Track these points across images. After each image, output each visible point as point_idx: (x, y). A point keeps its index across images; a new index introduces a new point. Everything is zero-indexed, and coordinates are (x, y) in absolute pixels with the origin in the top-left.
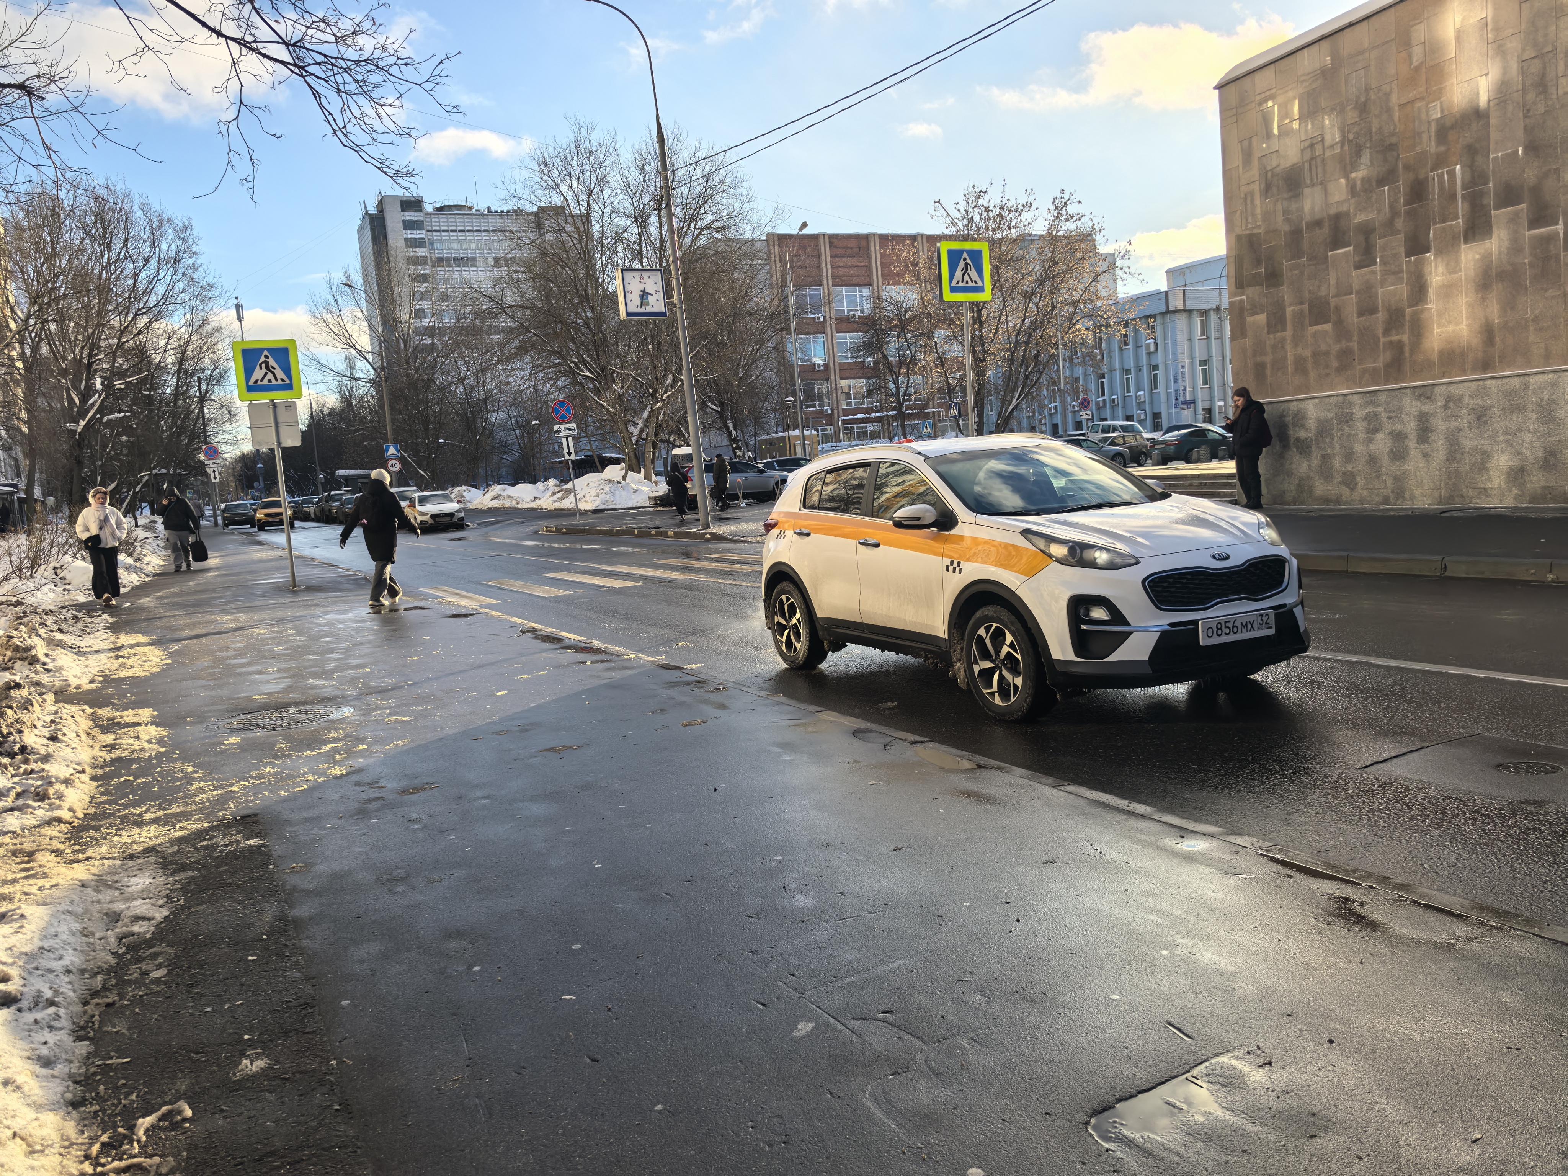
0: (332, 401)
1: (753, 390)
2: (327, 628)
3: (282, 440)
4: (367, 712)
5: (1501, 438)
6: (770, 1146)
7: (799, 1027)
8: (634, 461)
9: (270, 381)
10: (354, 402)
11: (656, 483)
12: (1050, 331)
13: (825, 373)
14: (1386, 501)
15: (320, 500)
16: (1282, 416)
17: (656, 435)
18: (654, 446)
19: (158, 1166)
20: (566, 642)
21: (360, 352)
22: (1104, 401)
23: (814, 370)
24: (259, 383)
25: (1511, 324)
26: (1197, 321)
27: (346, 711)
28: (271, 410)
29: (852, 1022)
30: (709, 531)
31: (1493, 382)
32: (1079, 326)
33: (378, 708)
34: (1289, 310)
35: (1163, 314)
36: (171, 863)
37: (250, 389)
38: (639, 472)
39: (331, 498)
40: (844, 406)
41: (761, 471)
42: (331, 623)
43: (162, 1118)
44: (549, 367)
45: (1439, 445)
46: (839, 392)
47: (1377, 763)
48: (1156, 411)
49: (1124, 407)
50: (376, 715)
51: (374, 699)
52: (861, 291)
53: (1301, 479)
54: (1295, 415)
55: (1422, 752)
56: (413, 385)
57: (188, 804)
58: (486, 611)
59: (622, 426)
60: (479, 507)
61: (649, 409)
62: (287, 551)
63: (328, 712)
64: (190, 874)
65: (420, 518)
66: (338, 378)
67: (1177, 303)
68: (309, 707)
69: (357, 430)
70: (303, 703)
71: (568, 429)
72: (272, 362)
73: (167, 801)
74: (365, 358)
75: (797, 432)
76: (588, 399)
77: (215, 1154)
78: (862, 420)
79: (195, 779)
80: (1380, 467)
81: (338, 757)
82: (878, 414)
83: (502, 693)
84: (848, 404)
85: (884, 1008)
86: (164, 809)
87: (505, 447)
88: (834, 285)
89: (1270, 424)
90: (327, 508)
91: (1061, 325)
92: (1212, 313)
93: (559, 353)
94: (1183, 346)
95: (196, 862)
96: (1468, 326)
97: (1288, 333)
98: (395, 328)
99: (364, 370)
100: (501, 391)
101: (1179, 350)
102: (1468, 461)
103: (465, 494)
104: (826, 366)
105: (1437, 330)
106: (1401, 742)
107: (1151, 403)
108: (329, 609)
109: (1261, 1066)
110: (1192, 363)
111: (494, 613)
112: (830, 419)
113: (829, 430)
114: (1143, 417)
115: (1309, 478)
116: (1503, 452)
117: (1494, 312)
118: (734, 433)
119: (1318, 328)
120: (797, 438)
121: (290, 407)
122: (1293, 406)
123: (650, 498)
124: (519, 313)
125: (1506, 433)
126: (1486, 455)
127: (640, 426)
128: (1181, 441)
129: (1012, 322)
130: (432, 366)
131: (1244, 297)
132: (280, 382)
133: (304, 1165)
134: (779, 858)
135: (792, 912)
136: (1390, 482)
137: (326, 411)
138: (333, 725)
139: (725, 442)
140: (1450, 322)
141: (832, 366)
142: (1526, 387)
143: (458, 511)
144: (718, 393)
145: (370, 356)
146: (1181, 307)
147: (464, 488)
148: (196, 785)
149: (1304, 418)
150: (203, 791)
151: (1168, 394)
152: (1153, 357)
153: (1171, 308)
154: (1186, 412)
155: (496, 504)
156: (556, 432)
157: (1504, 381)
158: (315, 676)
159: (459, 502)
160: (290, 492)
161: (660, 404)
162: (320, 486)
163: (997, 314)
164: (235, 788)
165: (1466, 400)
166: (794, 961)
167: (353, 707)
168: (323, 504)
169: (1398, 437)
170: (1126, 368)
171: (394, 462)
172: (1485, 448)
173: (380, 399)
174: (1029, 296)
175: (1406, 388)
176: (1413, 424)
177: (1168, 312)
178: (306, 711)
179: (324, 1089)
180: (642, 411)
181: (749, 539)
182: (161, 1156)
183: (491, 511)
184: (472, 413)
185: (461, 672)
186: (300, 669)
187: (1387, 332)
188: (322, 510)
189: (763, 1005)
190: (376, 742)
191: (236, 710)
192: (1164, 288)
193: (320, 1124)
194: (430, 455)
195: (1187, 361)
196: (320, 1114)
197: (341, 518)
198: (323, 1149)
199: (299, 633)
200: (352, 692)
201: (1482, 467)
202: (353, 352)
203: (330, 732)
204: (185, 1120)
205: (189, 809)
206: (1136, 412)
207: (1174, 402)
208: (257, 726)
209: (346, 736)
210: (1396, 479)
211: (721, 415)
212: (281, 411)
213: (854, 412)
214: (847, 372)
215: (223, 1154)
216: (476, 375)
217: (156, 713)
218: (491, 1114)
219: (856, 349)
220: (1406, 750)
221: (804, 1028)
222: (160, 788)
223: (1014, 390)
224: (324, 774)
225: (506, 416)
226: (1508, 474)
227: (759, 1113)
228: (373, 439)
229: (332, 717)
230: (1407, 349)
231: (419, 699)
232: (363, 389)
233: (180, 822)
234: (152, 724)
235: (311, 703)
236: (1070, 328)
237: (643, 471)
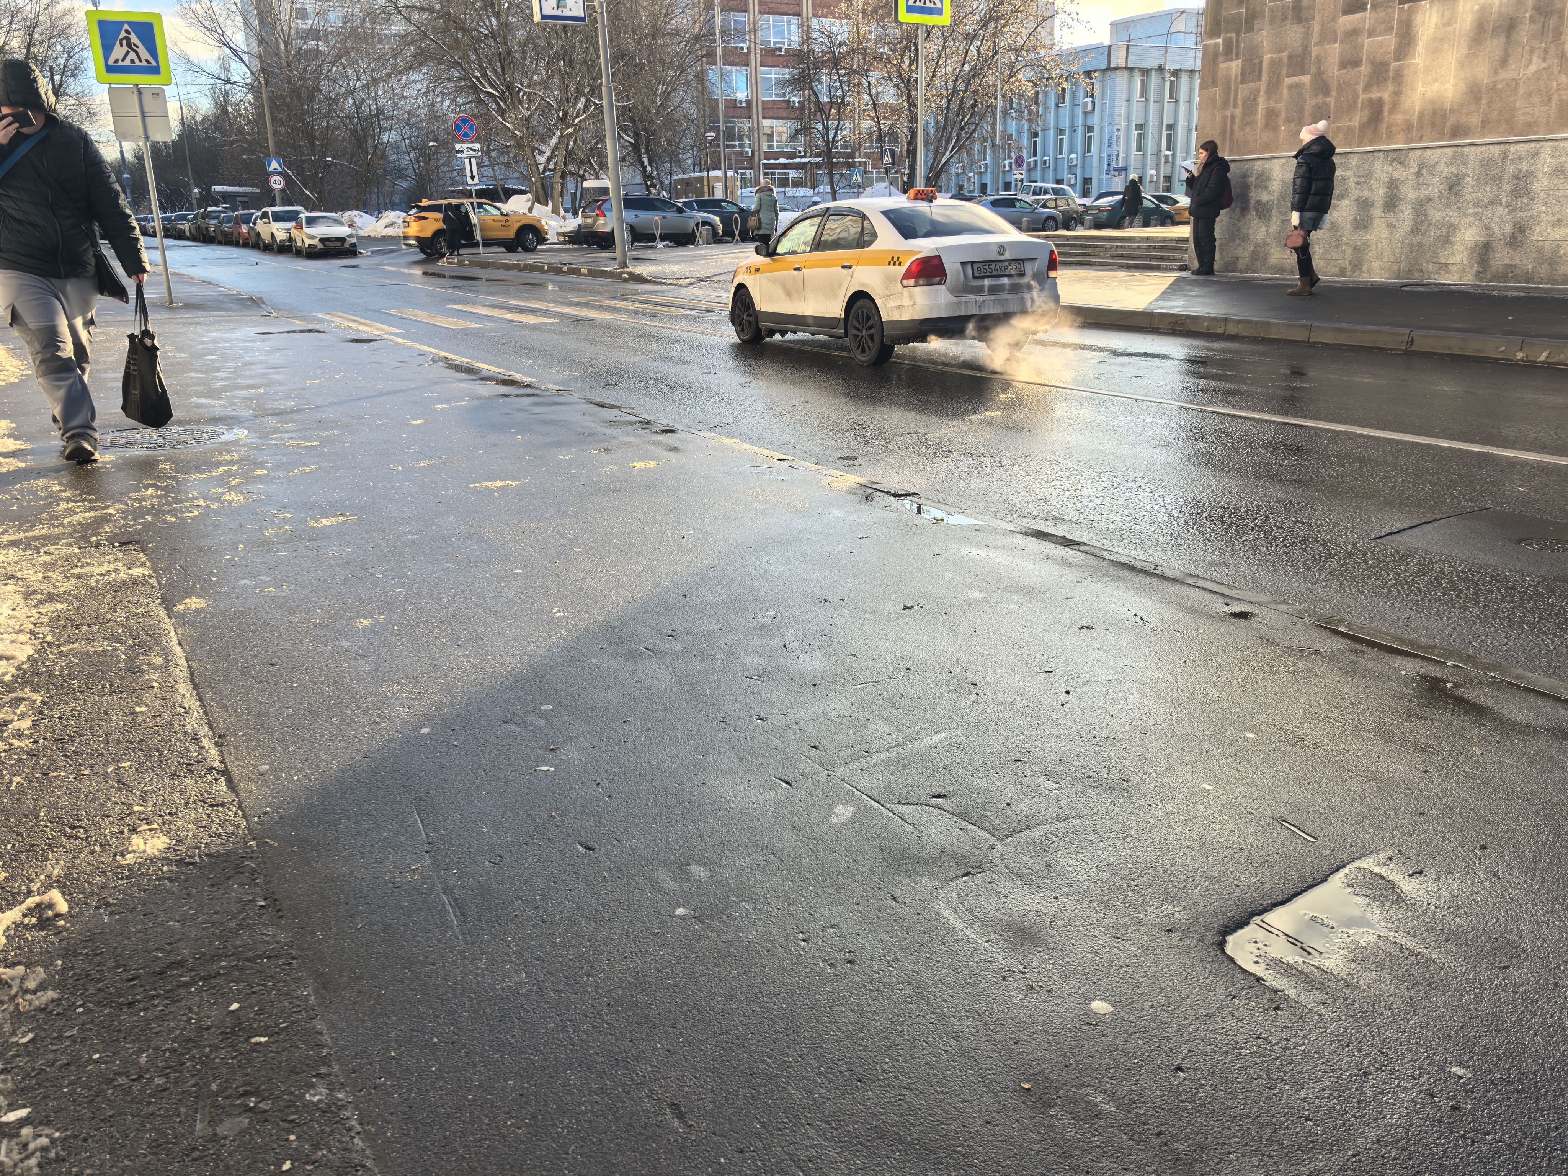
0: (205, 106)
1: (671, 123)
2: (211, 346)
3: (150, 133)
4: (265, 435)
5: (1471, 211)
6: (832, 965)
7: (836, 811)
8: (541, 192)
9: (132, 61)
10: (230, 109)
11: (564, 218)
12: (990, 79)
13: (747, 110)
14: (1342, 273)
15: (196, 217)
16: (1245, 176)
17: (565, 165)
18: (563, 176)
19: (23, 979)
20: (484, 373)
21: (234, 52)
22: (1036, 161)
23: (735, 106)
24: (120, 63)
25: (1499, 86)
26: (1138, 80)
27: (240, 433)
28: (136, 96)
29: (900, 807)
30: (627, 270)
31: (1473, 149)
32: (1019, 76)
33: (276, 431)
34: (1267, 57)
35: (1104, 71)
36: (34, 592)
37: (110, 69)
38: (547, 205)
39: (206, 216)
40: (765, 149)
41: (680, 211)
42: (214, 341)
43: (30, 912)
44: (449, 80)
45: (1405, 215)
46: (761, 133)
47: (1391, 534)
48: (1087, 176)
49: (1055, 170)
50: (275, 437)
51: (271, 422)
52: (789, 22)
53: (1257, 245)
54: (1260, 175)
55: (1436, 524)
56: (296, 93)
57: (54, 527)
58: (390, 337)
59: (528, 152)
60: (372, 235)
61: (558, 134)
62: (162, 268)
63: (218, 433)
64: (59, 606)
65: (308, 242)
66: (211, 81)
67: (1118, 59)
68: (194, 427)
69: (232, 143)
70: (188, 423)
71: (471, 149)
72: (134, 39)
73: (29, 521)
74: (241, 59)
75: (718, 173)
76: (493, 118)
77: (100, 964)
78: (785, 166)
79: (61, 499)
80: (1341, 236)
81: (233, 482)
82: (803, 160)
83: (419, 422)
84: (770, 147)
85: (935, 790)
86: (26, 531)
87: (399, 172)
88: (760, 12)
89: (1233, 183)
90: (203, 226)
91: (1002, 73)
92: (1153, 72)
93: (460, 65)
94: (1121, 108)
95: (65, 593)
96: (1455, 86)
97: (1263, 84)
98: (273, 26)
99: (239, 72)
100: (395, 107)
101: (1117, 108)
102: (1432, 233)
103: (356, 219)
104: (749, 102)
105: (1420, 89)
106: (1410, 512)
107: (1083, 167)
108: (212, 328)
109: (1410, 876)
110: (1128, 127)
111: (399, 340)
112: (751, 162)
113: (748, 174)
114: (1073, 182)
115: (1266, 244)
116: (1470, 226)
117: (1482, 72)
118: (649, 169)
119: (1296, 79)
120: (717, 179)
121: (158, 94)
122: (1258, 166)
123: (558, 234)
124: (415, 16)
125: (1476, 205)
126: (1453, 228)
127: (548, 153)
128: (1113, 208)
129: (949, 68)
130: (318, 72)
131: (1220, 40)
132: (144, 64)
133: (221, 980)
134: (771, 613)
135: (799, 674)
136: (1349, 252)
137: (199, 118)
138: (226, 447)
139: (639, 179)
140: (1435, 80)
141: (754, 103)
142: (1505, 155)
143: (350, 236)
144: (633, 121)
145: (245, 57)
146: (1122, 64)
147: (355, 212)
148: (63, 505)
149: (1268, 179)
150: (73, 513)
151: (1101, 159)
152: (1089, 116)
153: (1113, 65)
154: (1116, 179)
155: (390, 232)
156: (458, 152)
157: (1484, 148)
158: (199, 395)
159: (350, 226)
160: (163, 208)
161: (570, 130)
162: (195, 202)
163: (936, 55)
164: (111, 511)
165: (1441, 167)
166: (811, 730)
167: (247, 428)
168: (199, 221)
169: (1364, 205)
170: (1061, 127)
171: (277, 178)
172: (1453, 220)
173: (259, 108)
174: (970, 38)
175: (1380, 151)
176: (1382, 191)
177: (1109, 69)
178: (192, 431)
179: (244, 878)
180: (550, 137)
181: (671, 281)
182: (28, 965)
183: (384, 239)
184: (363, 129)
185: (369, 397)
186: (181, 386)
187: (1367, 88)
188: (198, 228)
189: (787, 783)
190: (277, 467)
191: (110, 426)
192: (1107, 43)
193: (241, 926)
194: (316, 173)
195: (1123, 124)
196: (240, 912)
197: (220, 238)
198: (247, 960)
199: (180, 349)
200: (245, 413)
201: (1446, 241)
202: (228, 51)
203: (221, 454)
204: (58, 916)
205: (56, 531)
206: (1066, 176)
207: (1105, 167)
208: (134, 444)
209: (240, 461)
210: (1355, 249)
211: (636, 147)
212: (147, 98)
213: (777, 156)
214: (772, 111)
215: (111, 963)
216: (366, 87)
217: (14, 425)
218: (464, 915)
219: (781, 84)
220: (1418, 522)
221: (842, 813)
222: (20, 507)
223: (948, 141)
224: (219, 500)
225: (399, 138)
226: (1472, 249)
227: (809, 922)
228: (252, 152)
229: (223, 438)
230: (1386, 109)
231: (322, 424)
232: (242, 97)
233: (44, 546)
234: (9, 436)
235: (198, 422)
236: (1010, 77)
237: (550, 203)
